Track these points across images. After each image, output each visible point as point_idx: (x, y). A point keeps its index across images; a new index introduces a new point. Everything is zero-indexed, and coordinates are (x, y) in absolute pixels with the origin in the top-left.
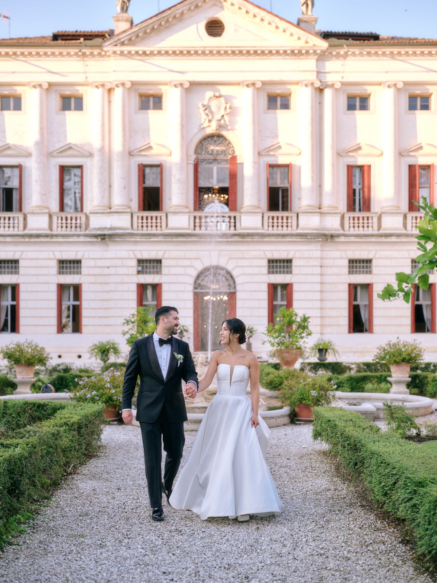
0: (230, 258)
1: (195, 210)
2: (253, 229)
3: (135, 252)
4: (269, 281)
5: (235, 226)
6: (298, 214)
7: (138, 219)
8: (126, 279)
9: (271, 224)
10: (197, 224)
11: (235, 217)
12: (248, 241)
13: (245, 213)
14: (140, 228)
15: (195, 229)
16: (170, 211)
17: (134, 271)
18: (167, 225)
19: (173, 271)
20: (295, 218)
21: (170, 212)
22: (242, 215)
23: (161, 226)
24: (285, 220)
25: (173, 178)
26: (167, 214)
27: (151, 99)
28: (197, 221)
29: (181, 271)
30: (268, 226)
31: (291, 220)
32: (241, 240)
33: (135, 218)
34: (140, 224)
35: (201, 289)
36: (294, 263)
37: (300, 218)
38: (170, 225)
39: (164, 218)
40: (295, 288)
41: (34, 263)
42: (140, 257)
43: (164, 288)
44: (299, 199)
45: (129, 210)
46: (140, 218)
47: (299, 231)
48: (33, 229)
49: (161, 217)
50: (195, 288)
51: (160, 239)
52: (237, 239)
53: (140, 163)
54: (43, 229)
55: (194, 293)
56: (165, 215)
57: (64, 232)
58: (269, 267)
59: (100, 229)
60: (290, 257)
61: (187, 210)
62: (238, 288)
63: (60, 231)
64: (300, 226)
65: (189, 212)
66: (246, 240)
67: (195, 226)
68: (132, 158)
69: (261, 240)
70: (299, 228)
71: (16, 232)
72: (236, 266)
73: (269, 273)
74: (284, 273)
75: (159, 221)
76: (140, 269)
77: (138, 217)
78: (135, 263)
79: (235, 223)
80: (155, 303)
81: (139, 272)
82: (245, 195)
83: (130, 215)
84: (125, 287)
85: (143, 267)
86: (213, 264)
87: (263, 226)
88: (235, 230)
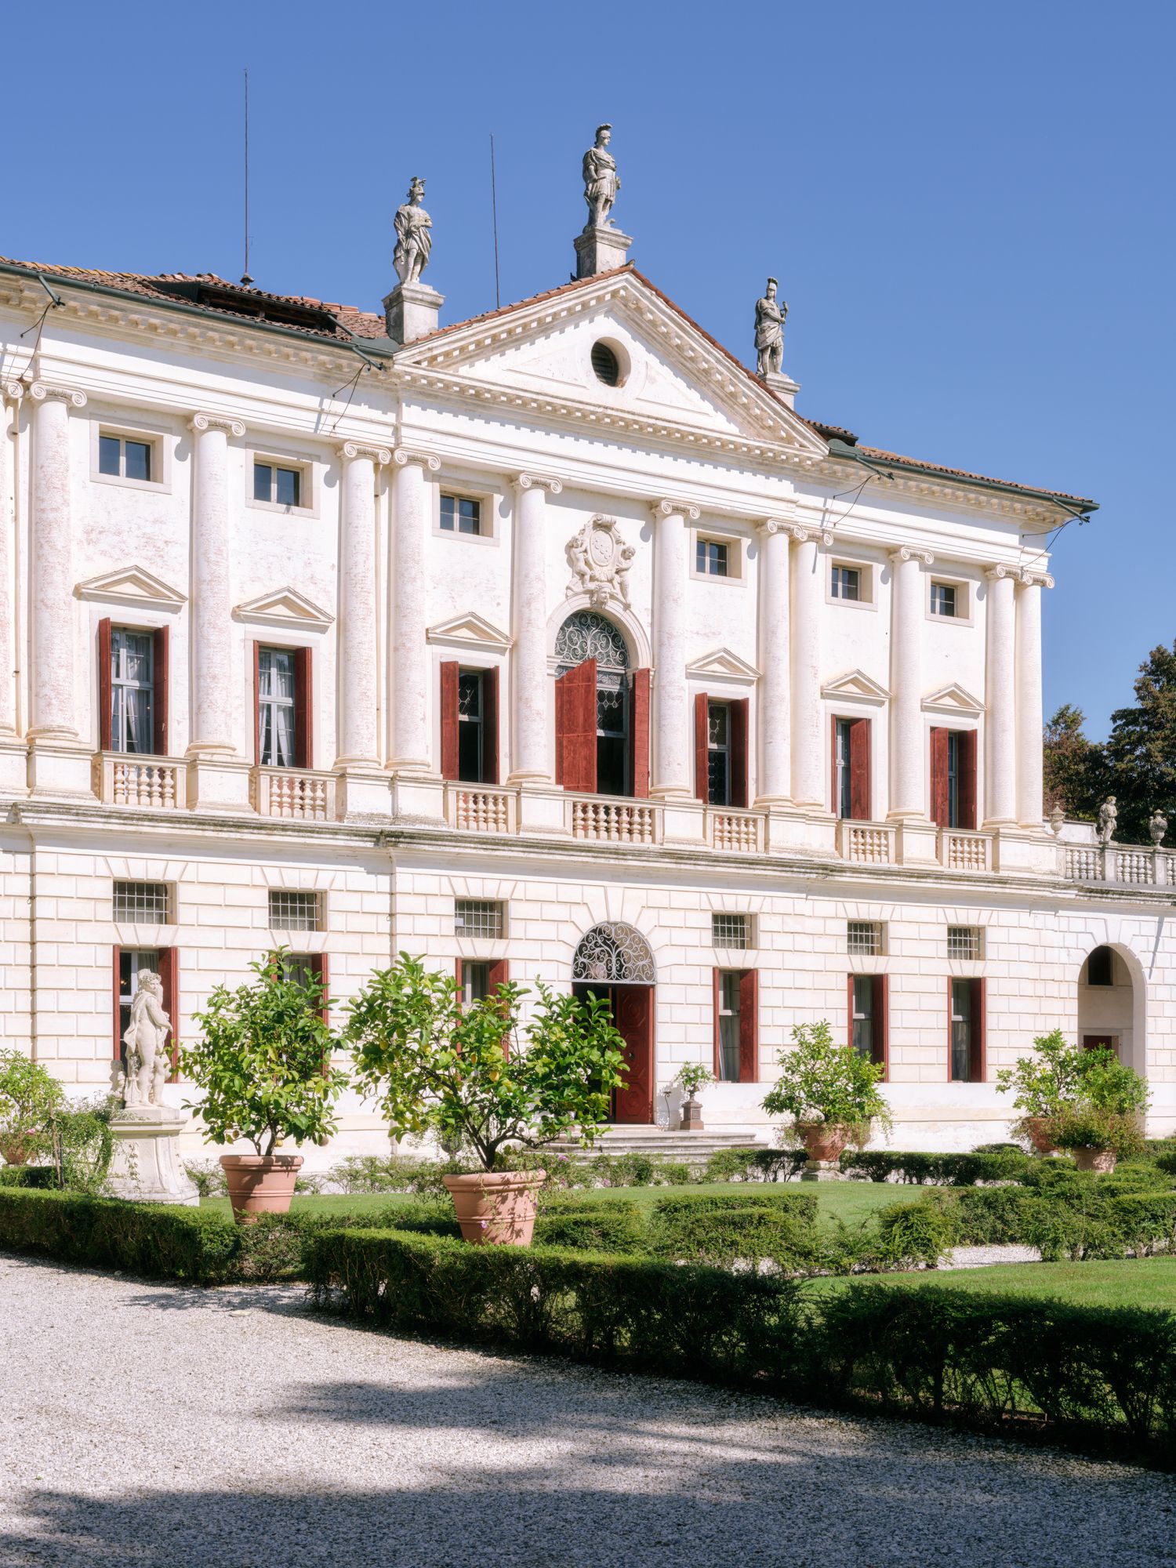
0: (645, 907)
2: (687, 843)
5: (652, 833)
6: (766, 817)
8: (437, 946)
9: (718, 833)
11: (651, 814)
13: (673, 803)
17: (451, 926)
18: (520, 820)
19: (535, 930)
20: (761, 825)
22: (666, 808)
23: (506, 822)
24: (743, 828)
27: (457, 504)
29: (549, 931)
30: (715, 838)
31: (755, 827)
35: (587, 977)
37: (771, 823)
41: (215, 895)
42: (463, 893)
43: (514, 969)
47: (769, 854)
48: (213, 805)
50: (576, 974)
51: (515, 853)
53: (445, 660)
54: (239, 808)
57: (285, 817)
58: (714, 931)
59: (371, 817)
63: (274, 816)
64: (771, 843)
71: (168, 809)
73: (716, 944)
76: (462, 922)
78: (451, 907)
79: (652, 825)
81: (460, 931)
85: (467, 918)
86: (612, 920)
87: (704, 836)
88: (654, 841)
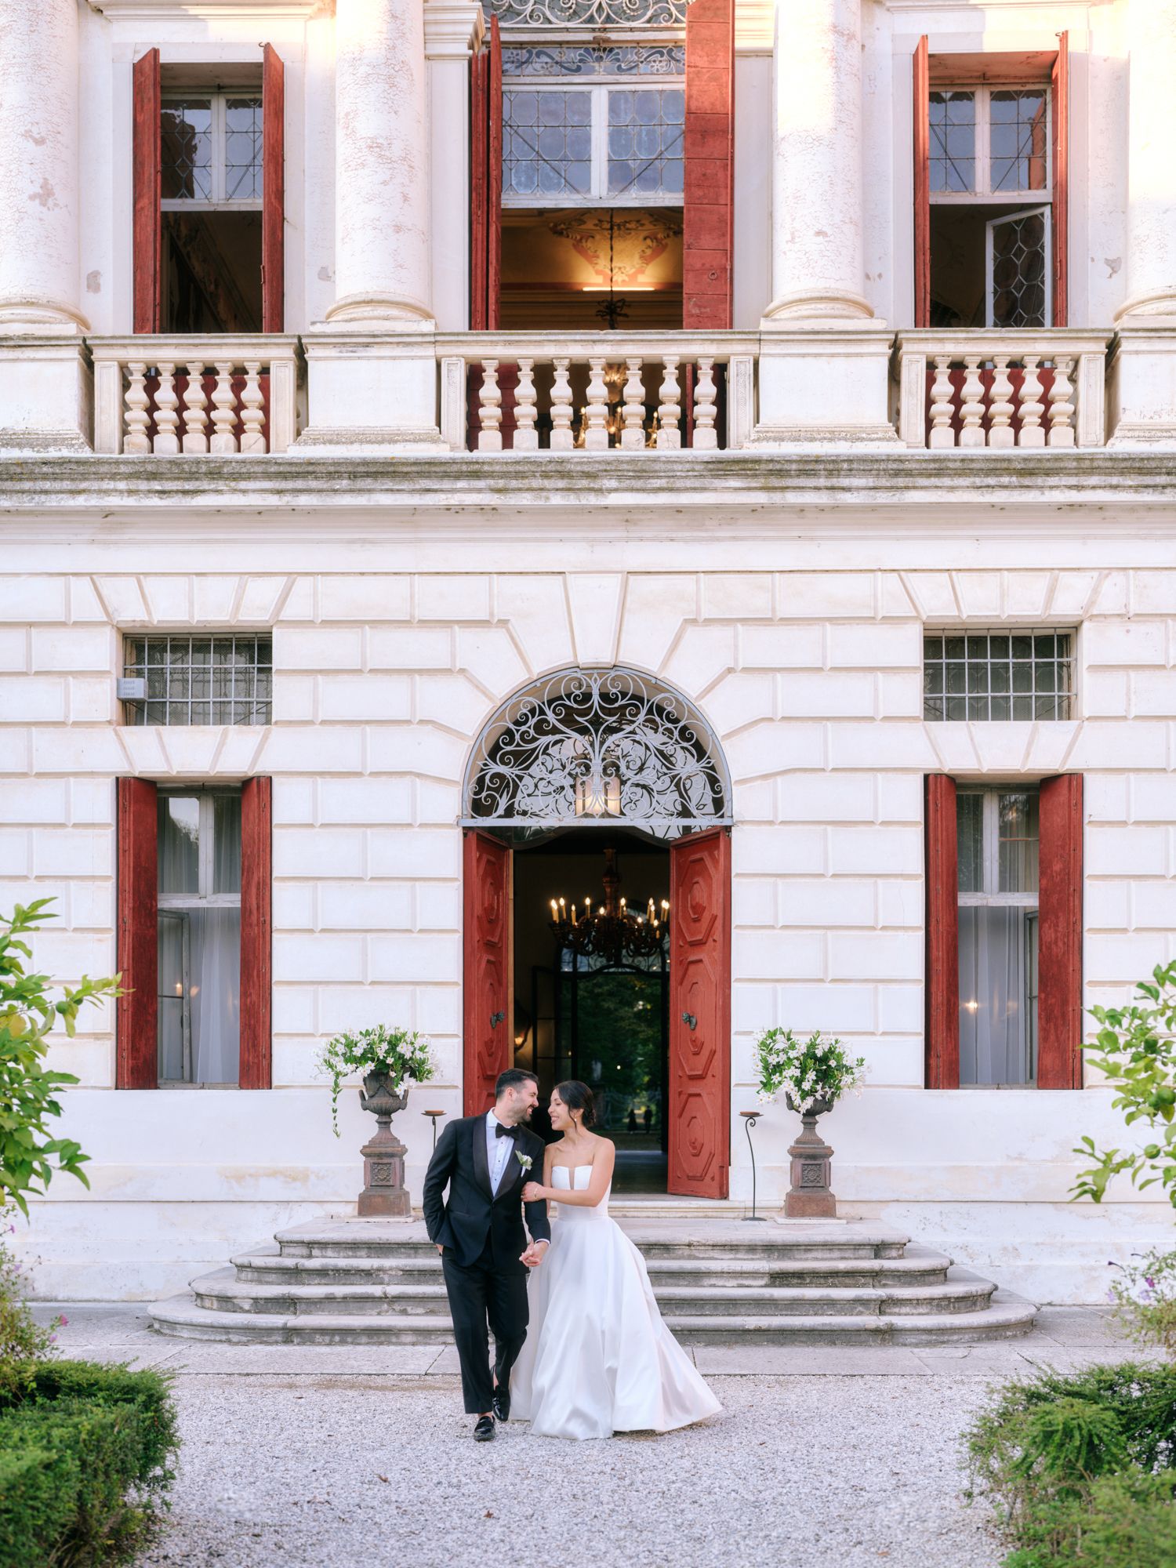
0: (694, 621)
1: (478, 319)
2: (833, 436)
3: (105, 584)
4: (933, 765)
5: (721, 424)
6: (1112, 347)
7: (126, 386)
8: (51, 752)
9: (943, 409)
10: (490, 413)
11: (720, 371)
12: (801, 510)
13: (786, 337)
14: (138, 437)
15: (472, 442)
16: (317, 329)
17: (102, 699)
18: (301, 418)
19: (341, 698)
20: (1093, 372)
21: (324, 341)
22: (766, 349)
23: (265, 430)
24: (1032, 386)
25: (340, 134)
26: (300, 352)
28: (490, 391)
29: (389, 698)
30: (929, 424)
31: (1072, 379)
32: (761, 498)
33: (107, 379)
34: (138, 417)
35: (509, 812)
36: (1088, 649)
37: (1127, 364)
38: (320, 417)
39: (283, 378)
40: (1097, 801)
42: (135, 614)
43: (287, 804)
44: (1114, 266)
45: (71, 329)
46: (138, 381)
47: (1121, 445)
49: (265, 371)
50: (479, 808)
51: (254, 496)
52: (729, 493)
55: (467, 831)
56: (289, 353)
58: (932, 677)
60: (1064, 608)
61: (427, 327)
62: (741, 802)
64: (1125, 419)
65: (437, 338)
66: (791, 498)
67: (473, 427)
68: (94, 23)
69: (883, 498)
70: (1117, 433)
72: (730, 670)
73: (932, 712)
74: (1023, 712)
75: (252, 393)
76: (138, 688)
77: (124, 371)
78: (105, 652)
79: (721, 401)
80: (232, 901)
81: (133, 712)
82: (781, 238)
83: (74, 353)
84: (43, 801)
85: (156, 679)
86: (585, 658)
87: (894, 414)
88: (722, 443)
